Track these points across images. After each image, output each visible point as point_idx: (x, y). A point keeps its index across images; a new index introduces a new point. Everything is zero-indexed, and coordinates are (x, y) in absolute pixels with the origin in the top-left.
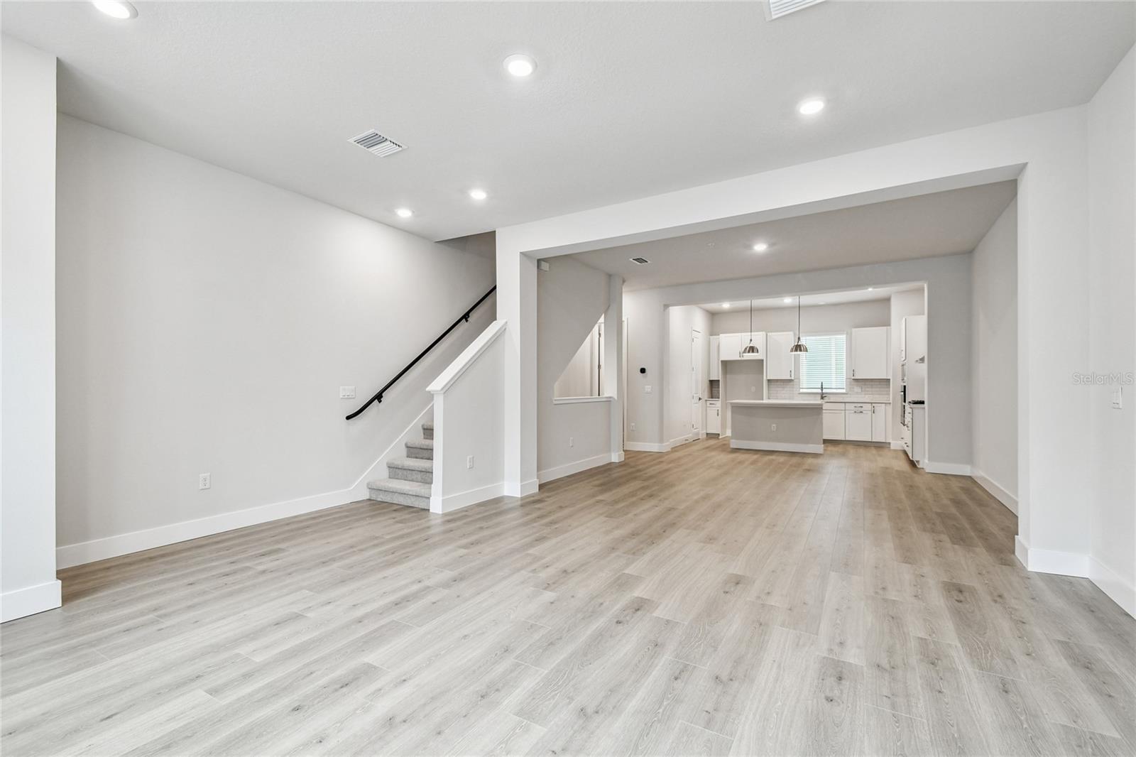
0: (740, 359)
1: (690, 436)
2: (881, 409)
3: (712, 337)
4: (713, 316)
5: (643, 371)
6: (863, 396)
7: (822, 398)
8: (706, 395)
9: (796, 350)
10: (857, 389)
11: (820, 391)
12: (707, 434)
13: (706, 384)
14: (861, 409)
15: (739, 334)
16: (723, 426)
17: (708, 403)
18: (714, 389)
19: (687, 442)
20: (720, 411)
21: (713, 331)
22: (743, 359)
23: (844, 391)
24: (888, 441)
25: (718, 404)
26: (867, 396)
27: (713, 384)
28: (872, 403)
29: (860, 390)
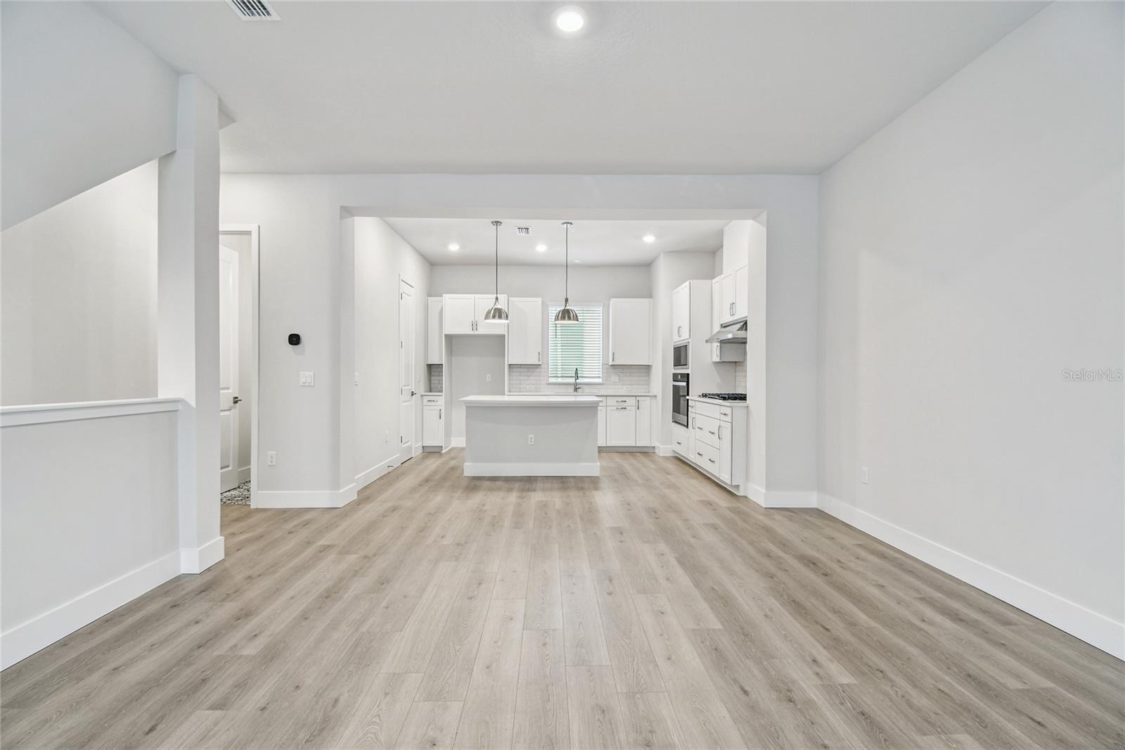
0: (472, 333)
1: (395, 458)
2: (645, 403)
3: (430, 298)
4: (434, 265)
5: (294, 340)
6: (620, 386)
7: (576, 390)
8: (421, 388)
9: (563, 318)
10: (614, 378)
11: (572, 380)
12: (423, 447)
13: (422, 371)
14: (624, 405)
15: (472, 296)
16: (448, 434)
17: (426, 399)
18: (432, 378)
19: (391, 469)
20: (443, 411)
21: (432, 290)
22: (476, 333)
23: (600, 381)
24: (652, 445)
25: (441, 400)
26: (625, 387)
27: (433, 370)
28: (636, 396)
29: (617, 379)
